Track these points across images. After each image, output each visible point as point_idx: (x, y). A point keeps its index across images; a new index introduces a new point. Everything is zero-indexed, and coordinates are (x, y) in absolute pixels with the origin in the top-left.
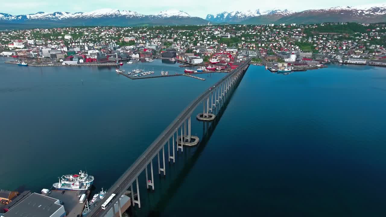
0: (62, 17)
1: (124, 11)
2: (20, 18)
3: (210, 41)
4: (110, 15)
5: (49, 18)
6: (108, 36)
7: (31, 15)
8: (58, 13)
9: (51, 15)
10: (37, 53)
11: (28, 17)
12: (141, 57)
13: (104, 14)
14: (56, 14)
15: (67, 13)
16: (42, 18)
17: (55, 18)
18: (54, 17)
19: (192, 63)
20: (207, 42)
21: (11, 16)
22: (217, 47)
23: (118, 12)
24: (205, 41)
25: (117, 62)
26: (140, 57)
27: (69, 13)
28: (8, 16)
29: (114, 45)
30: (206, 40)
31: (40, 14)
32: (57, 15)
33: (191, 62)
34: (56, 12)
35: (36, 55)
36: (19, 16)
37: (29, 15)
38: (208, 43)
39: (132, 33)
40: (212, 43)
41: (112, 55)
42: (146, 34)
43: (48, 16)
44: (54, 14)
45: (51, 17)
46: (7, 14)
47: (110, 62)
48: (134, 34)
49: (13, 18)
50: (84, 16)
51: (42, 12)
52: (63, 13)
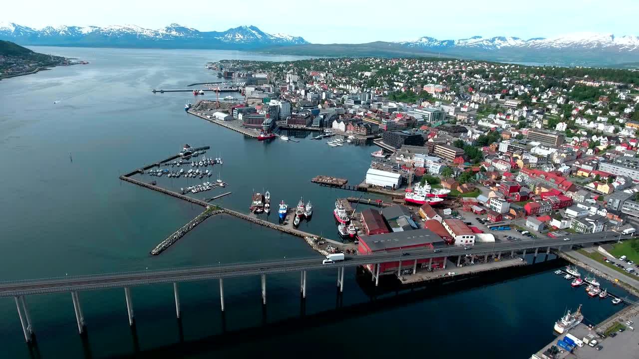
0: (503, 45)
1: (624, 37)
2: (445, 44)
4: (587, 44)
5: (482, 46)
8: (500, 38)
9: (488, 42)
11: (456, 43)
13: (575, 43)
14: (496, 39)
15: (515, 38)
17: (491, 46)
18: (491, 44)
21: (435, 40)
27: (518, 39)
28: (432, 41)
31: (474, 40)
32: (497, 42)
34: (496, 37)
36: (444, 41)
43: (481, 43)
44: (494, 39)
45: (486, 44)
46: (432, 38)
49: (436, 44)
52: (508, 39)
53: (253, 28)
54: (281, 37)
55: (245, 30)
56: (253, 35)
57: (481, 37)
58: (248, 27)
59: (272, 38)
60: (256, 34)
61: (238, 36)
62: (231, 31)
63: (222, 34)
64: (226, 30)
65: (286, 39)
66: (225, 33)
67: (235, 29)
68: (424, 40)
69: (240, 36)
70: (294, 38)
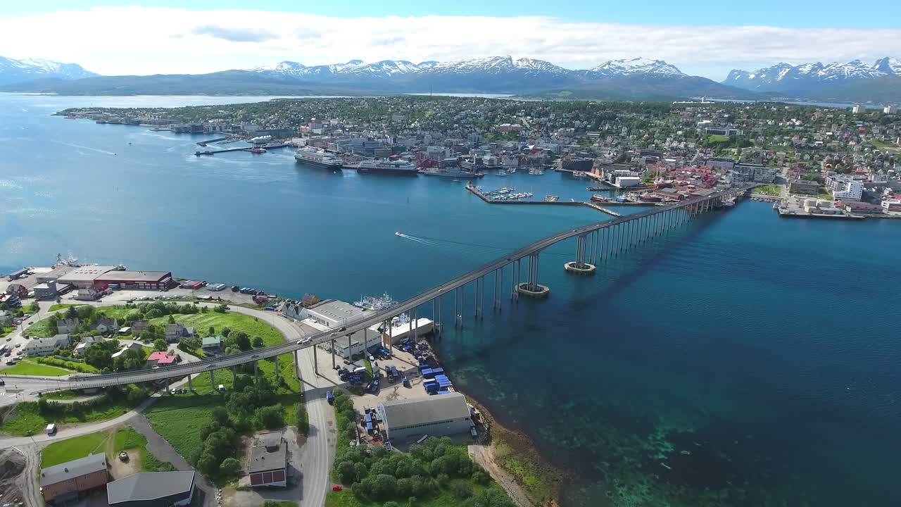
0: (393, 71)
3: (680, 142)
4: (491, 70)
5: (369, 72)
6: (471, 120)
7: (337, 67)
8: (387, 63)
9: (375, 67)
11: (332, 69)
12: (522, 166)
13: (478, 67)
15: (404, 63)
16: (357, 73)
17: (379, 73)
20: (672, 142)
21: (303, 66)
24: (668, 139)
26: (519, 164)
27: (409, 63)
28: (298, 68)
30: (672, 139)
31: (354, 65)
32: (385, 67)
34: (384, 61)
37: (335, 65)
38: (675, 144)
39: (519, 116)
41: (467, 158)
42: (546, 119)
43: (368, 69)
44: (380, 65)
45: (373, 70)
46: (297, 64)
48: (523, 117)
49: (306, 71)
50: (437, 70)
51: (358, 61)
52: (397, 63)
54: (37, 65)
57: (361, 61)
65: (49, 67)
68: (286, 66)
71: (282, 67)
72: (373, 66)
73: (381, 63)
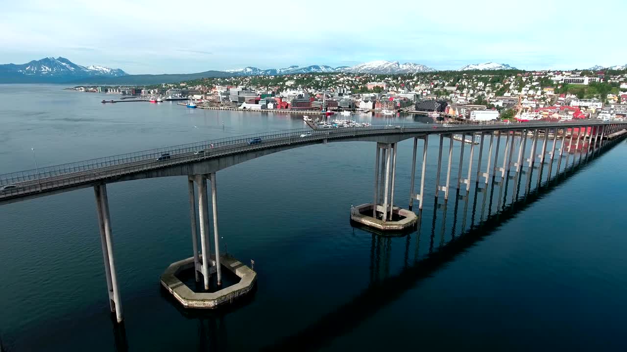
2: (269, 73)
4: (384, 70)
9: (306, 70)
10: (225, 96)
12: (376, 109)
15: (326, 67)
19: (472, 118)
22: (549, 100)
23: (397, 65)
25: (323, 110)
26: (374, 107)
27: (329, 67)
28: (256, 71)
29: (342, 90)
30: (528, 89)
33: (468, 117)
34: (312, 66)
35: (224, 98)
39: (388, 80)
40: (539, 93)
47: (312, 109)
48: (391, 81)
50: (346, 71)
52: (321, 68)
53: (61, 59)
54: (97, 70)
55: (53, 61)
56: (64, 67)
57: (297, 67)
58: (56, 59)
59: (87, 71)
60: (67, 66)
61: (45, 69)
62: (33, 63)
63: (23, 67)
64: (27, 62)
65: (103, 71)
66: (27, 65)
67: (40, 61)
68: (249, 70)
69: (47, 68)
70: (112, 70)
71: (246, 70)
72: (304, 68)
73: (310, 67)
